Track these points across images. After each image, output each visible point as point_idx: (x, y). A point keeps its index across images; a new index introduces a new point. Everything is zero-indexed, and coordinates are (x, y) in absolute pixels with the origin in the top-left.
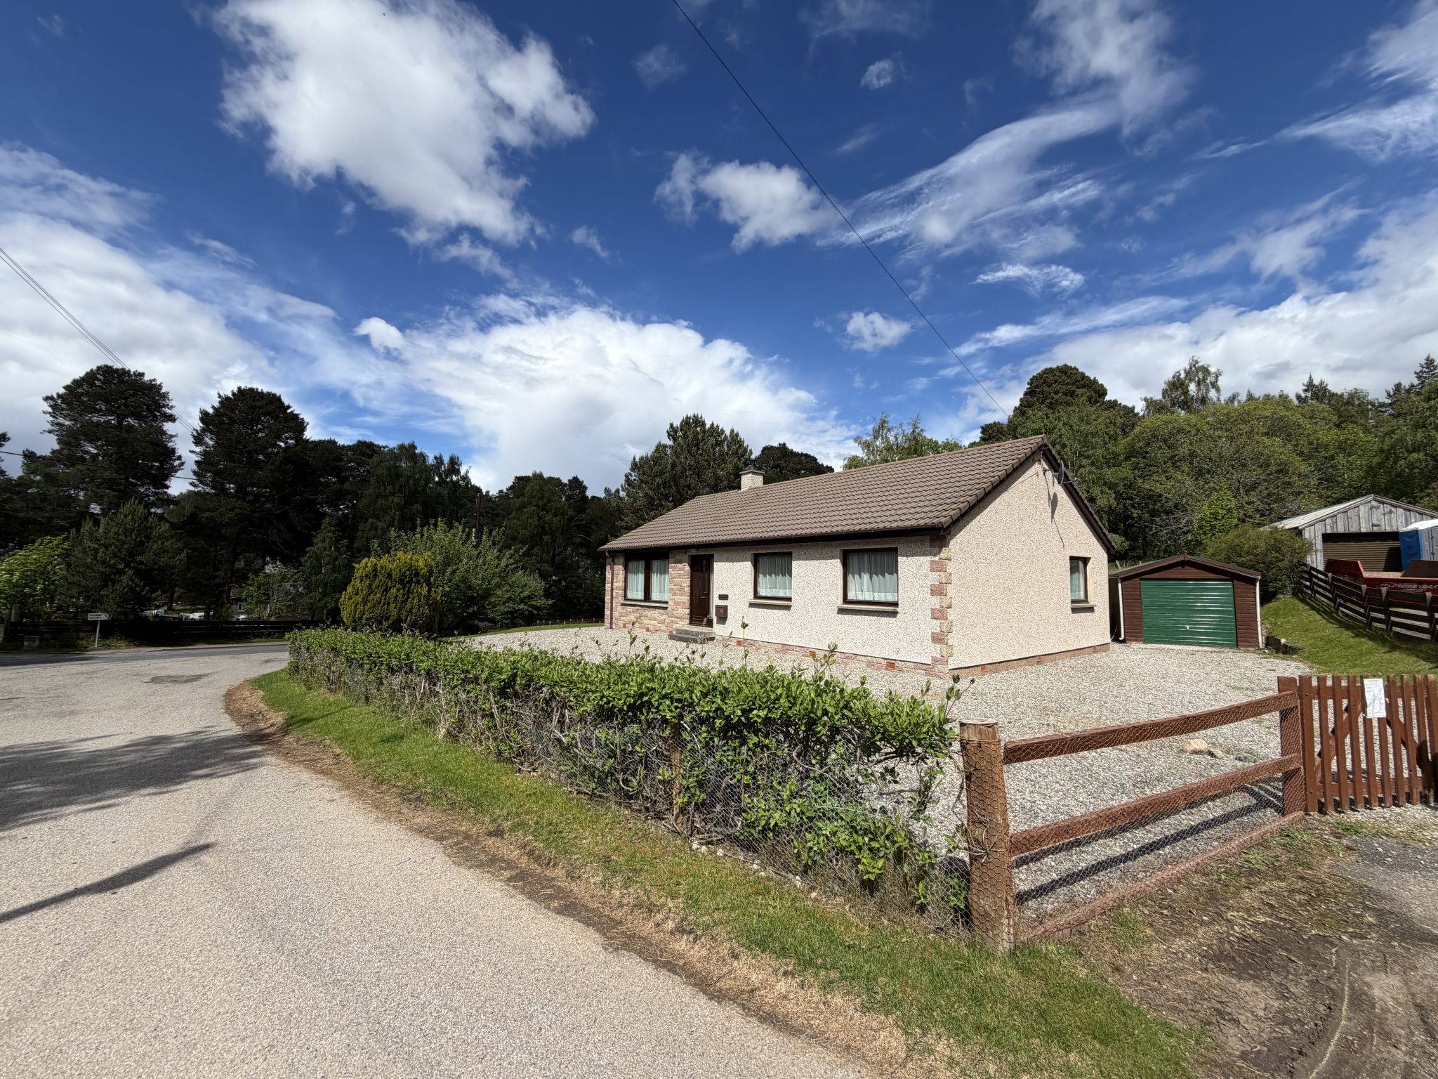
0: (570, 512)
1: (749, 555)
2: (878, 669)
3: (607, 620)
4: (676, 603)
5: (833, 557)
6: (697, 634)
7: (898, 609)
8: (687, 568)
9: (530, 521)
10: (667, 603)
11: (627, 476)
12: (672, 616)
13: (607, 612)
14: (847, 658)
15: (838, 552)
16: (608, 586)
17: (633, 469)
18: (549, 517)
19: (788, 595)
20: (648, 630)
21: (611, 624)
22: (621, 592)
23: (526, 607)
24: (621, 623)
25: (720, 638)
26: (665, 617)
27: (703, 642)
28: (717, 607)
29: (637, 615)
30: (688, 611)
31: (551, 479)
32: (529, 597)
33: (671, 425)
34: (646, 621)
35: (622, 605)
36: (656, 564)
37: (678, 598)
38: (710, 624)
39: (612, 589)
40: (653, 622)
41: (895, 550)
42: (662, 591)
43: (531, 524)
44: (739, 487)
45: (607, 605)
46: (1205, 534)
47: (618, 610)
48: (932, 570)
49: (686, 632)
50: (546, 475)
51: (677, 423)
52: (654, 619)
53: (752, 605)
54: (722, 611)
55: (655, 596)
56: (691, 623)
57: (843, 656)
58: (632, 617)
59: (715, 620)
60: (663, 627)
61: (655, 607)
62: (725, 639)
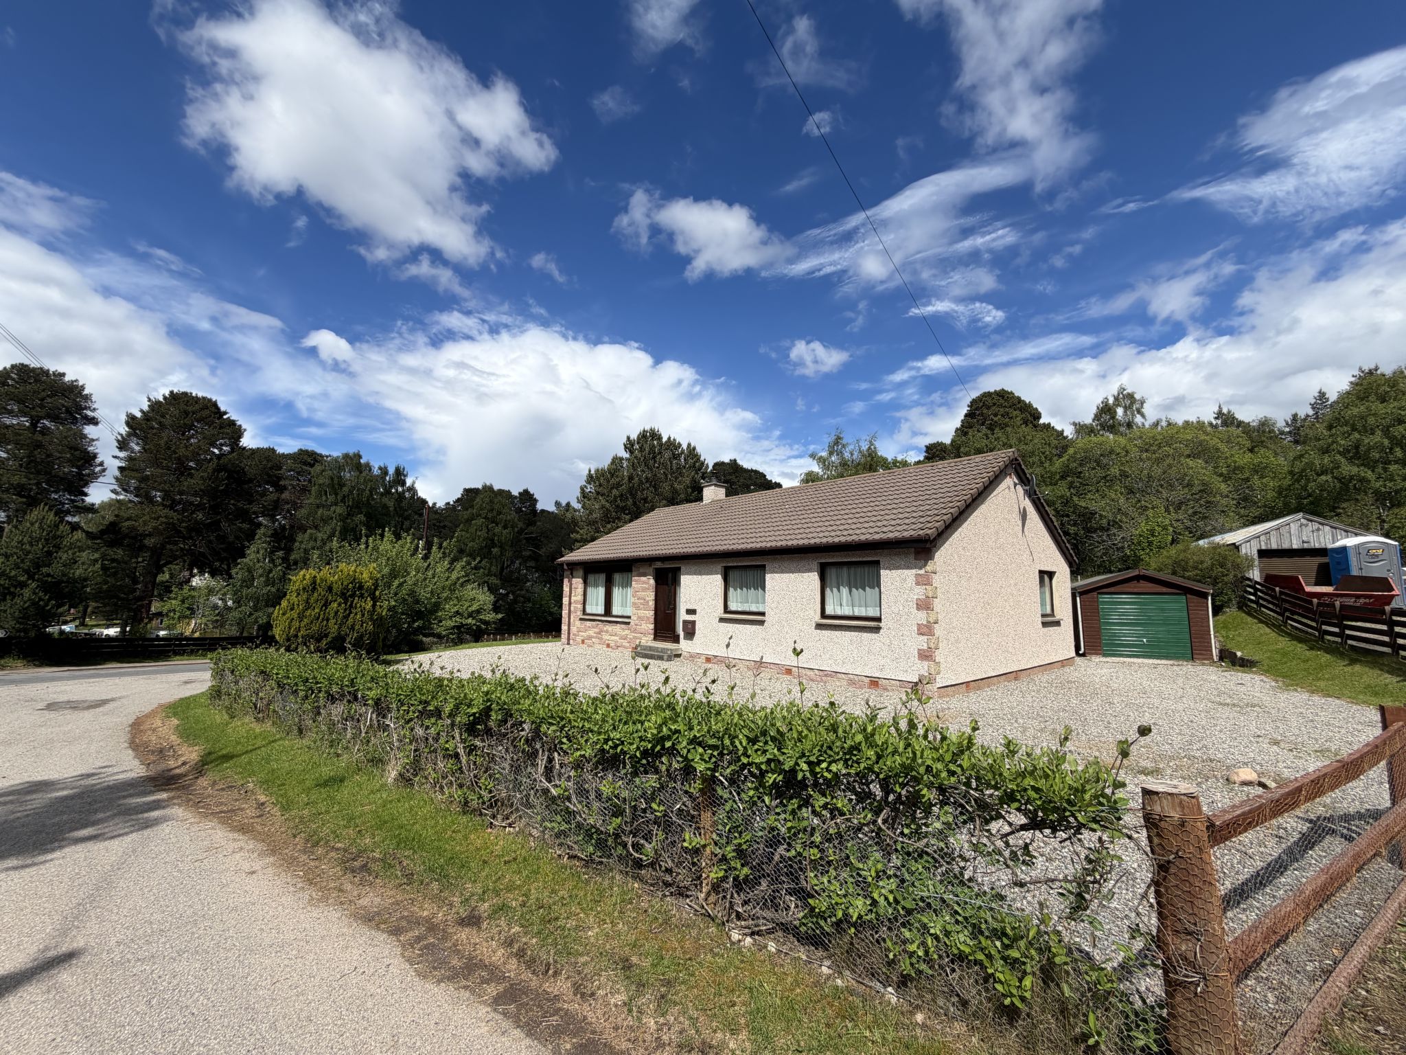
0: (520, 525)
1: (719, 567)
2: (861, 687)
3: (564, 636)
4: (640, 618)
5: (810, 570)
6: (663, 650)
7: (881, 625)
8: (652, 582)
9: (478, 533)
10: (629, 617)
11: (582, 489)
12: (635, 631)
13: (564, 627)
14: (826, 675)
15: (815, 565)
16: (565, 600)
17: (588, 482)
18: (498, 530)
19: (761, 610)
20: (608, 646)
21: (569, 639)
22: (580, 606)
23: (474, 622)
24: (579, 639)
25: (688, 655)
26: (627, 632)
27: (669, 659)
28: (685, 622)
29: (596, 630)
30: (652, 626)
31: (501, 492)
32: (478, 612)
33: (628, 438)
34: (606, 637)
35: (581, 619)
36: (617, 577)
37: (642, 613)
38: (676, 639)
39: (570, 604)
40: (613, 638)
41: (878, 563)
42: (624, 605)
43: (479, 536)
44: (700, 499)
45: (565, 620)
46: (1143, 549)
47: (576, 625)
48: (918, 584)
49: (651, 648)
50: (496, 488)
51: (634, 436)
52: (616, 635)
53: (722, 620)
54: (690, 626)
55: (616, 610)
56: (655, 639)
57: (821, 673)
58: (591, 633)
59: (682, 636)
60: (625, 643)
61: (617, 622)
62: (693, 657)
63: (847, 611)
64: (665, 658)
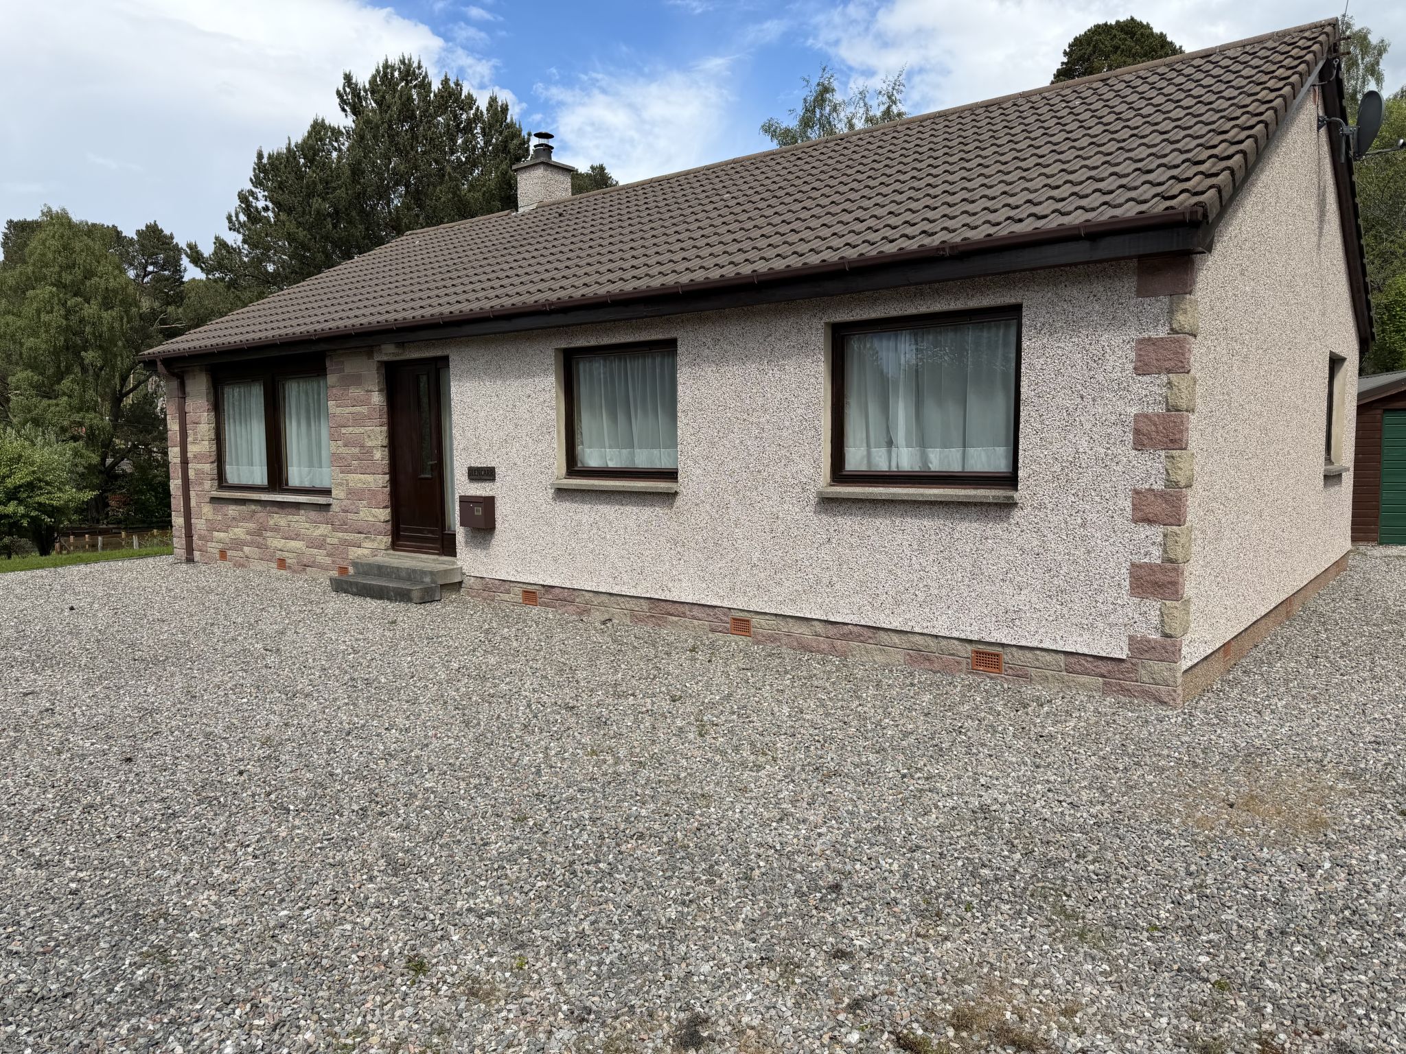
1: (550, 351)
2: (946, 670)
3: (179, 542)
4: (353, 493)
6: (413, 574)
7: (1016, 495)
8: (377, 399)
10: (327, 492)
12: (343, 526)
13: (178, 520)
14: (844, 637)
16: (174, 453)
19: (665, 463)
20: (282, 564)
21: (190, 549)
22: (209, 468)
24: (213, 548)
25: (478, 585)
26: (323, 529)
27: (428, 597)
28: (465, 500)
29: (252, 526)
30: (384, 514)
34: (276, 542)
35: (214, 500)
36: (295, 393)
38: (447, 546)
39: (185, 462)
40: (293, 544)
41: (1015, 311)
42: (313, 460)
45: (177, 502)
47: (204, 514)
48: (1141, 368)
49: (381, 570)
52: (297, 537)
53: (561, 493)
54: (479, 511)
55: (297, 474)
56: (395, 545)
57: (832, 631)
58: (239, 532)
59: (460, 537)
60: (321, 557)
61: (298, 506)
62: (492, 588)
63: (906, 460)
64: (416, 595)
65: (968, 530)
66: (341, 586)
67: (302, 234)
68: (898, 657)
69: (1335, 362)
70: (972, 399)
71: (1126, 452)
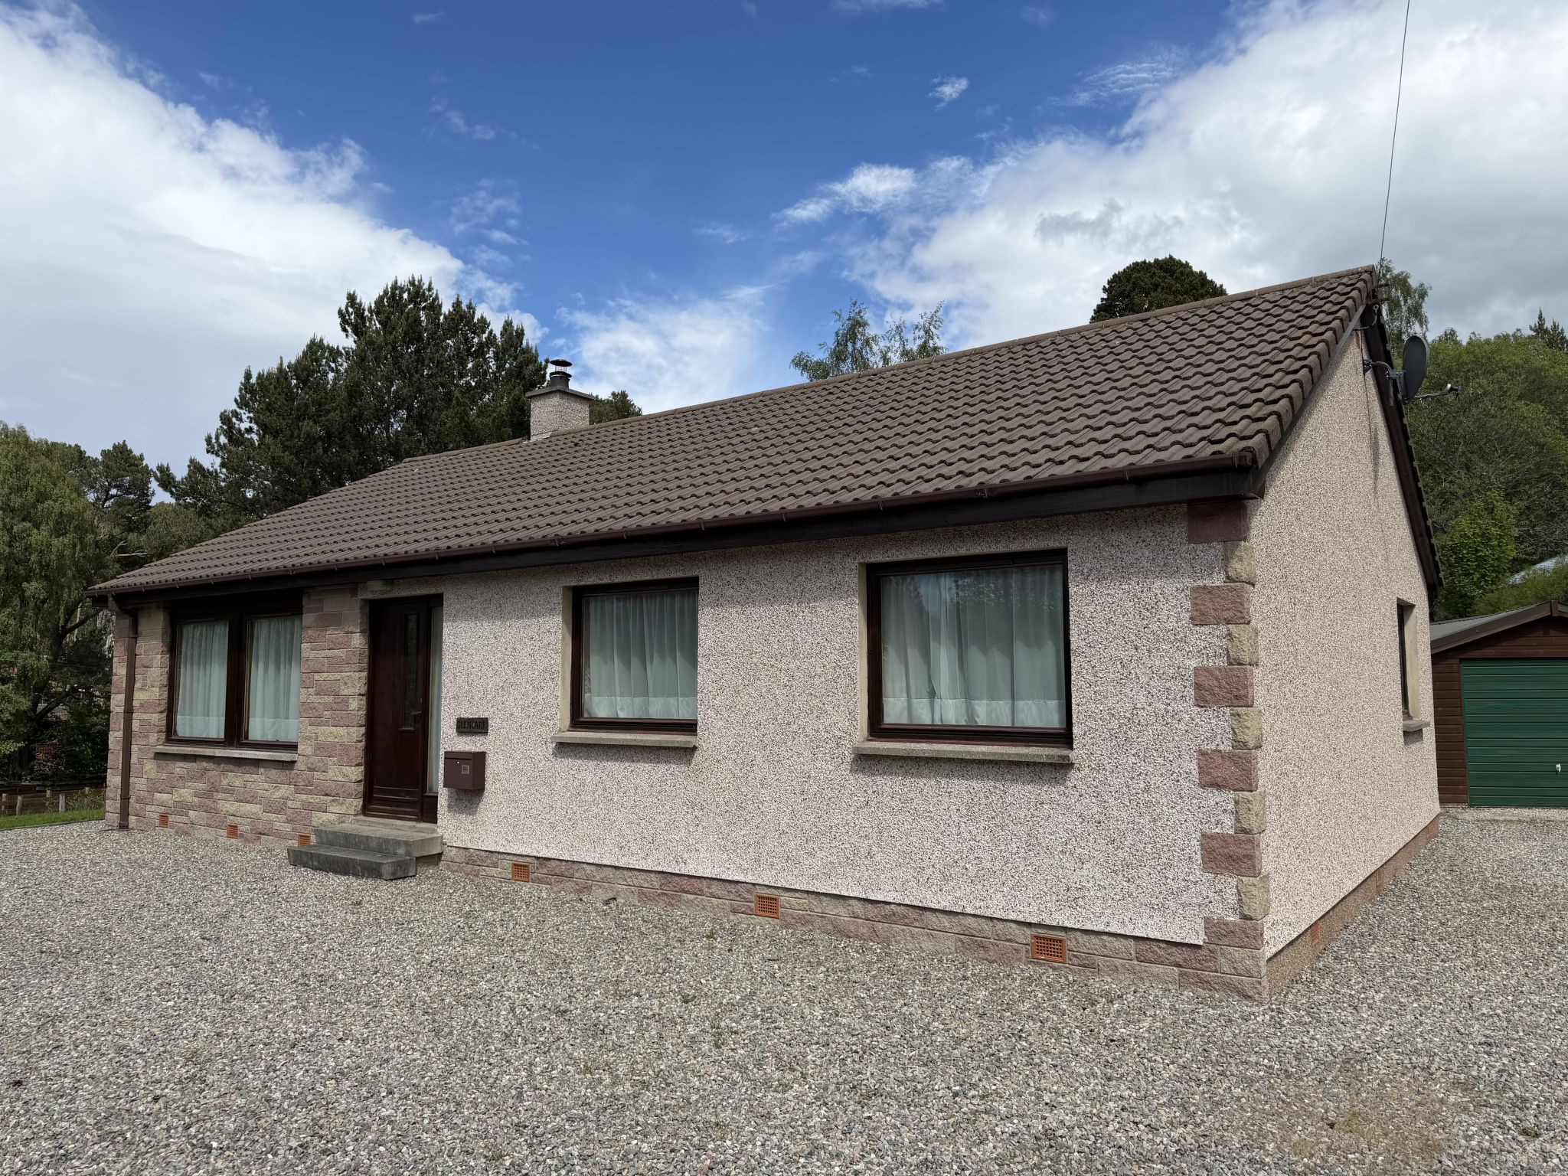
1: (554, 593)
2: (1003, 959)
3: (112, 805)
4: (322, 749)
5: (835, 591)
6: (384, 846)
7: (1072, 755)
8: (358, 641)
10: (292, 747)
12: (308, 787)
13: (114, 779)
14: (886, 919)
15: (853, 579)
16: (117, 702)
19: (681, 713)
20: (233, 832)
21: (124, 813)
22: (157, 718)
24: (153, 812)
25: (460, 857)
26: (285, 790)
27: (400, 872)
28: (451, 757)
29: (201, 786)
30: (357, 773)
34: (227, 806)
35: (159, 756)
36: (265, 634)
37: (329, 733)
38: (427, 811)
39: (129, 711)
40: (246, 808)
41: (1061, 557)
42: (279, 711)
45: (115, 758)
47: (146, 771)
48: (1199, 619)
49: (348, 840)
52: (253, 799)
53: (564, 748)
54: (466, 770)
55: (258, 727)
56: (366, 810)
57: (872, 911)
58: (186, 794)
59: (443, 801)
60: (280, 823)
61: (257, 763)
62: (477, 861)
63: (951, 712)
64: (386, 870)
65: (1021, 792)
66: (300, 859)
67: (288, 458)
68: (949, 943)
69: (1404, 610)
70: (1019, 649)
71: (1188, 709)
